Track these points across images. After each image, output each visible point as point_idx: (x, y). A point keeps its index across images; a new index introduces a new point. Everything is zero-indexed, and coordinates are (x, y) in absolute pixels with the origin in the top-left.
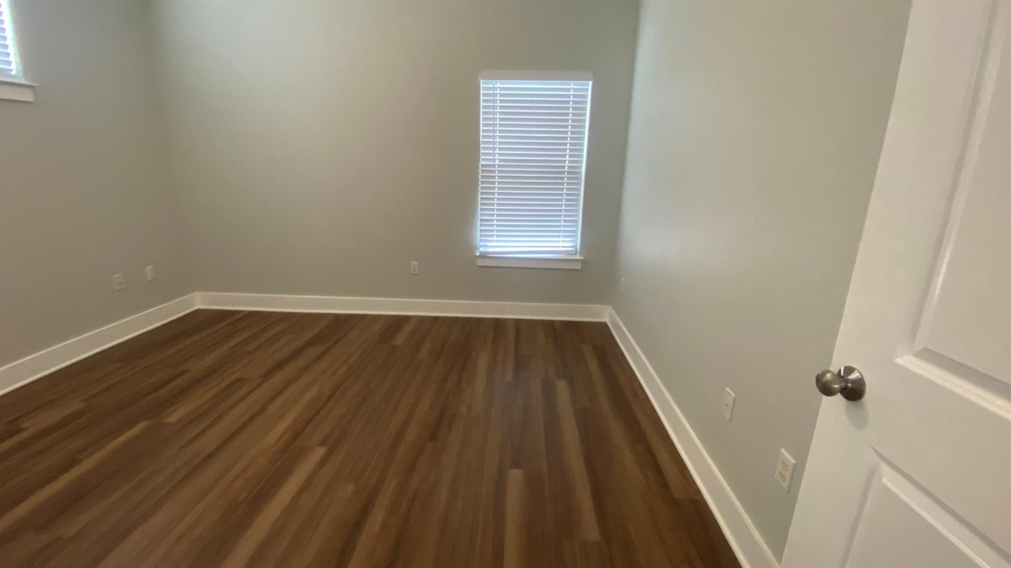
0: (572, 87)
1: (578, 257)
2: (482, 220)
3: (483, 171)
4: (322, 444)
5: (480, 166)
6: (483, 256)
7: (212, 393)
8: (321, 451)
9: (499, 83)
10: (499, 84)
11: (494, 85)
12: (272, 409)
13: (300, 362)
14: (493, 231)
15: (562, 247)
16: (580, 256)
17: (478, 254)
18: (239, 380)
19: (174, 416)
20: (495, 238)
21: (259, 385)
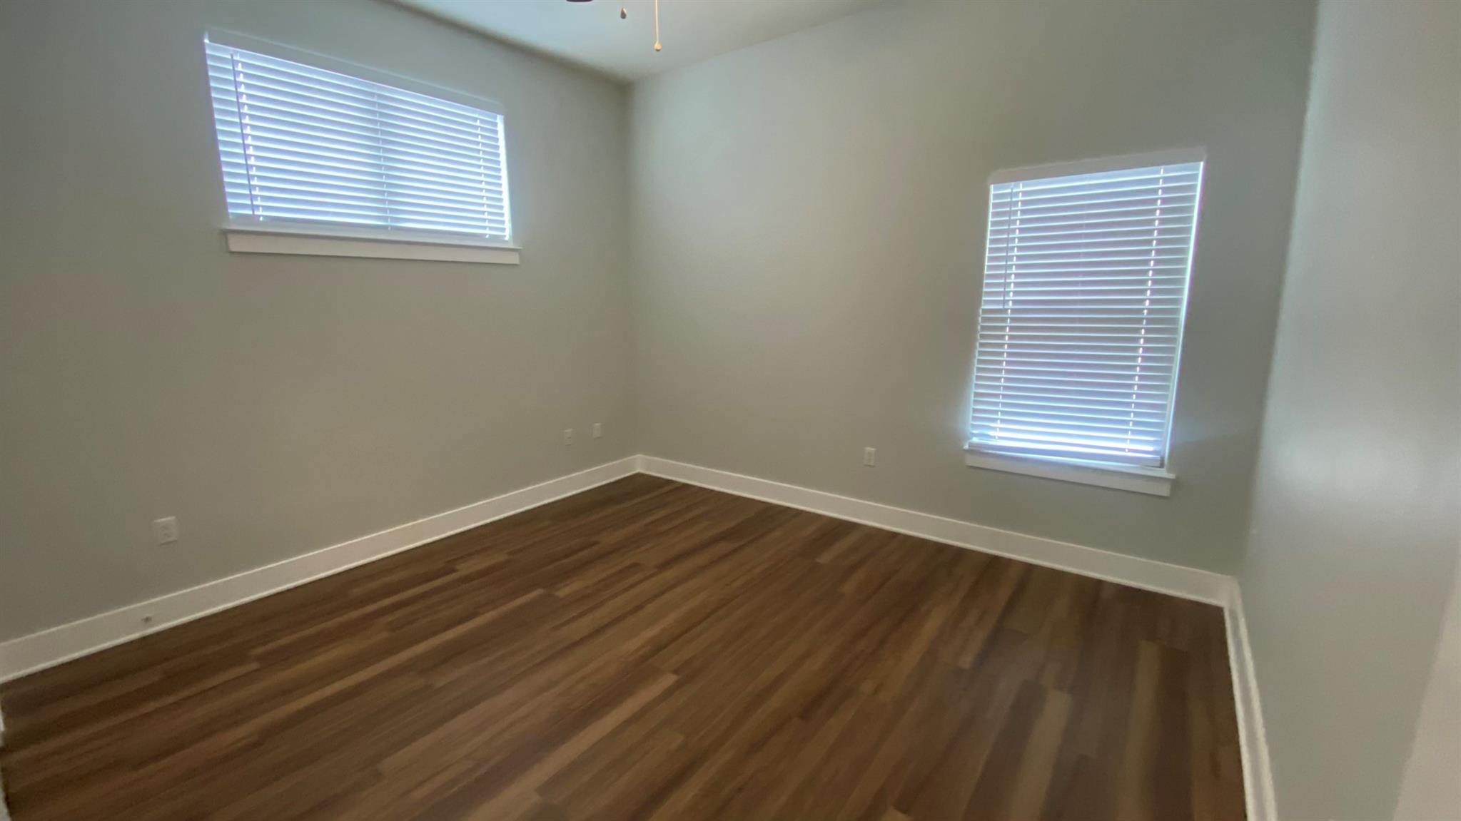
0: (1162, 174)
1: (1163, 473)
2: (977, 395)
3: (985, 320)
4: (676, 672)
5: (981, 311)
6: (976, 451)
7: (604, 575)
8: (669, 680)
9: (1021, 185)
10: (1021, 187)
11: (1012, 189)
12: (650, 608)
13: (700, 559)
14: (996, 412)
15: (1130, 451)
16: (1169, 471)
17: (966, 447)
18: (636, 565)
19: (564, 591)
20: (999, 425)
21: (652, 576)
